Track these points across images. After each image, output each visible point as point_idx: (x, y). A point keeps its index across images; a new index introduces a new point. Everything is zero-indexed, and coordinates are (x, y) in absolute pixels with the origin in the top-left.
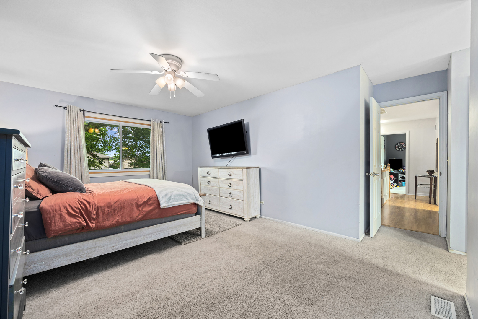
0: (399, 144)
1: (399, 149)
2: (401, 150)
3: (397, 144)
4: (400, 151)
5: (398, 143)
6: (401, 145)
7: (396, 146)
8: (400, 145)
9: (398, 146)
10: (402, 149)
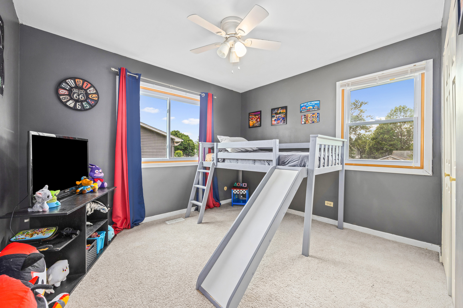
0: (71, 82)
1: (71, 104)
2: (79, 107)
3: (64, 80)
4: (74, 109)
5: (71, 78)
6: (81, 88)
7: (59, 86)
8: (77, 87)
9: (70, 91)
10: (82, 105)
